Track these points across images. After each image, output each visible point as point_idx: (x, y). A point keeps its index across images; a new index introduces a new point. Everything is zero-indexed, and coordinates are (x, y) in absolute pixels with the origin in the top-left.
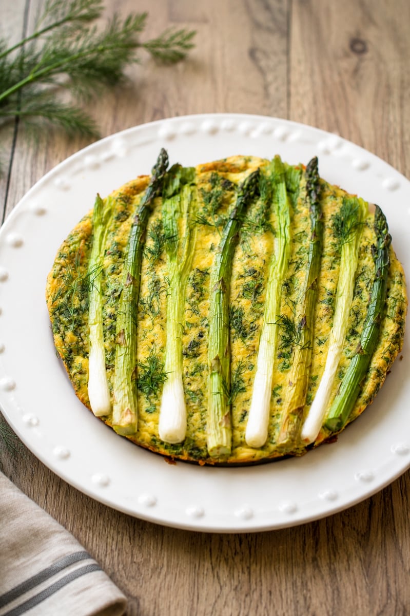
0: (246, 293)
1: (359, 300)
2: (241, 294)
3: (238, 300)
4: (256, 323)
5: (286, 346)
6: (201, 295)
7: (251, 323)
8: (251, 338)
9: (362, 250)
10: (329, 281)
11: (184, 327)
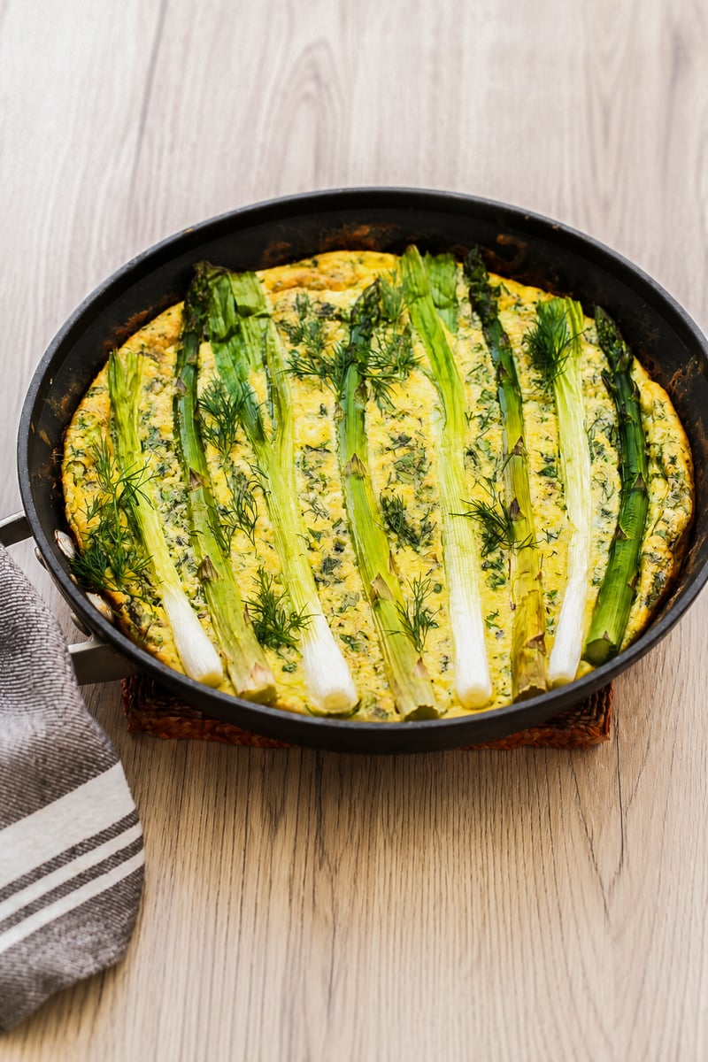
0: (402, 475)
1: (603, 463)
2: (394, 478)
3: (391, 487)
4: (429, 519)
5: (490, 551)
6: (325, 485)
7: (421, 521)
8: (428, 544)
9: (587, 383)
10: (544, 440)
11: (307, 540)
